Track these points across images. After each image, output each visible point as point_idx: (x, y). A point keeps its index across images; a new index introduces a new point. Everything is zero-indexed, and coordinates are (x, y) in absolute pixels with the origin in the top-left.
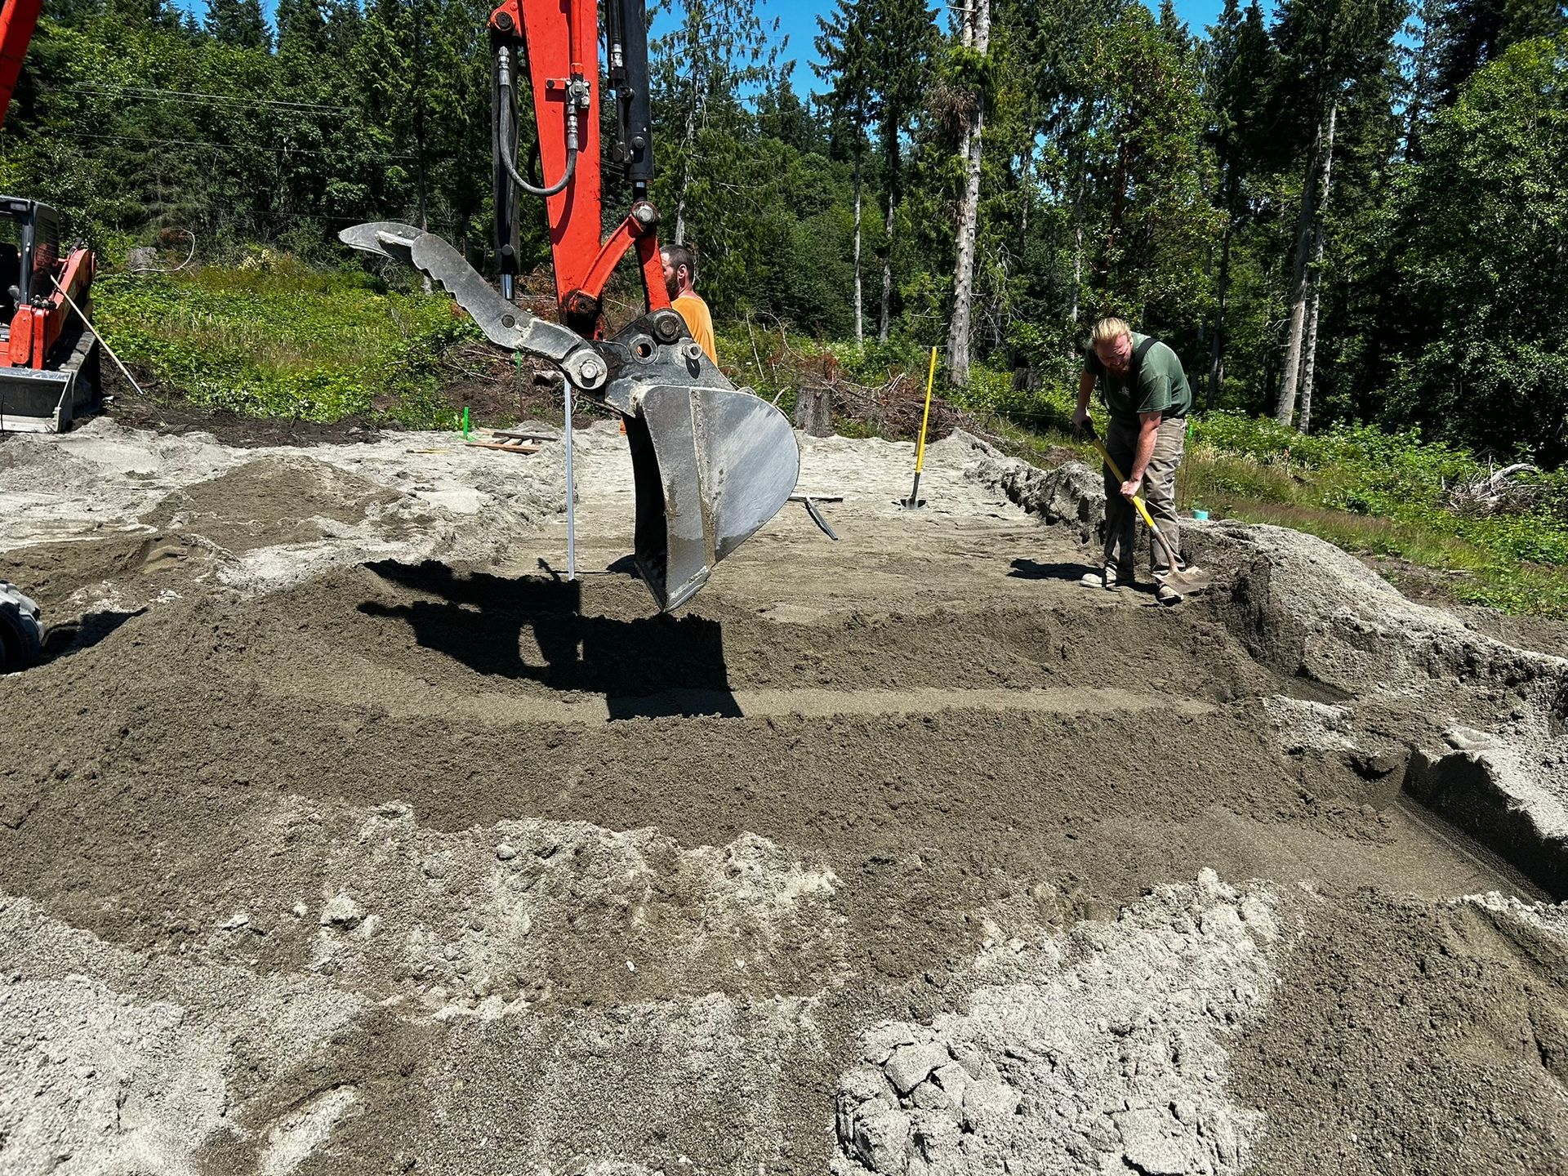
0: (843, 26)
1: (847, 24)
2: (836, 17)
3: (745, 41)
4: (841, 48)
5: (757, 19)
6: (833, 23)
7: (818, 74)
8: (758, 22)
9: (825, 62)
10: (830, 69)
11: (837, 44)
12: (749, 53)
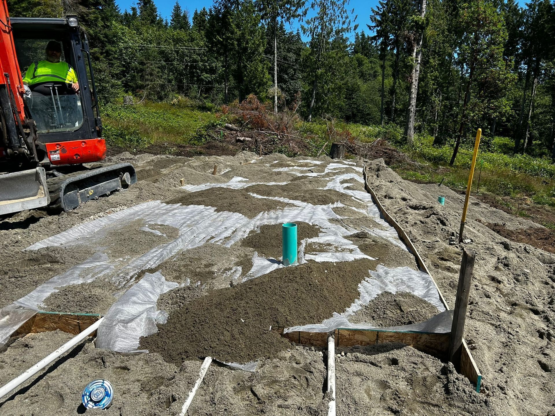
0: (380, 11)
1: (382, 10)
2: (378, 7)
3: (340, 18)
4: (379, 19)
5: (346, 10)
6: (377, 10)
7: (370, 29)
8: (346, 11)
9: (374, 24)
10: (375, 27)
11: (378, 18)
12: (341, 22)
